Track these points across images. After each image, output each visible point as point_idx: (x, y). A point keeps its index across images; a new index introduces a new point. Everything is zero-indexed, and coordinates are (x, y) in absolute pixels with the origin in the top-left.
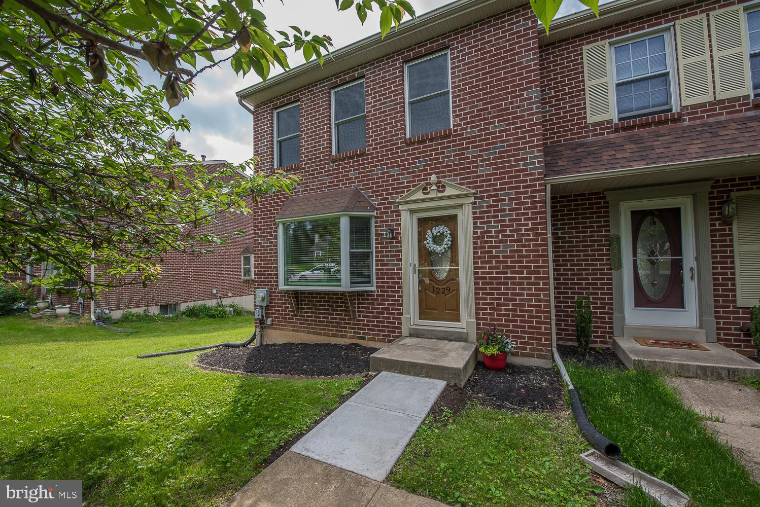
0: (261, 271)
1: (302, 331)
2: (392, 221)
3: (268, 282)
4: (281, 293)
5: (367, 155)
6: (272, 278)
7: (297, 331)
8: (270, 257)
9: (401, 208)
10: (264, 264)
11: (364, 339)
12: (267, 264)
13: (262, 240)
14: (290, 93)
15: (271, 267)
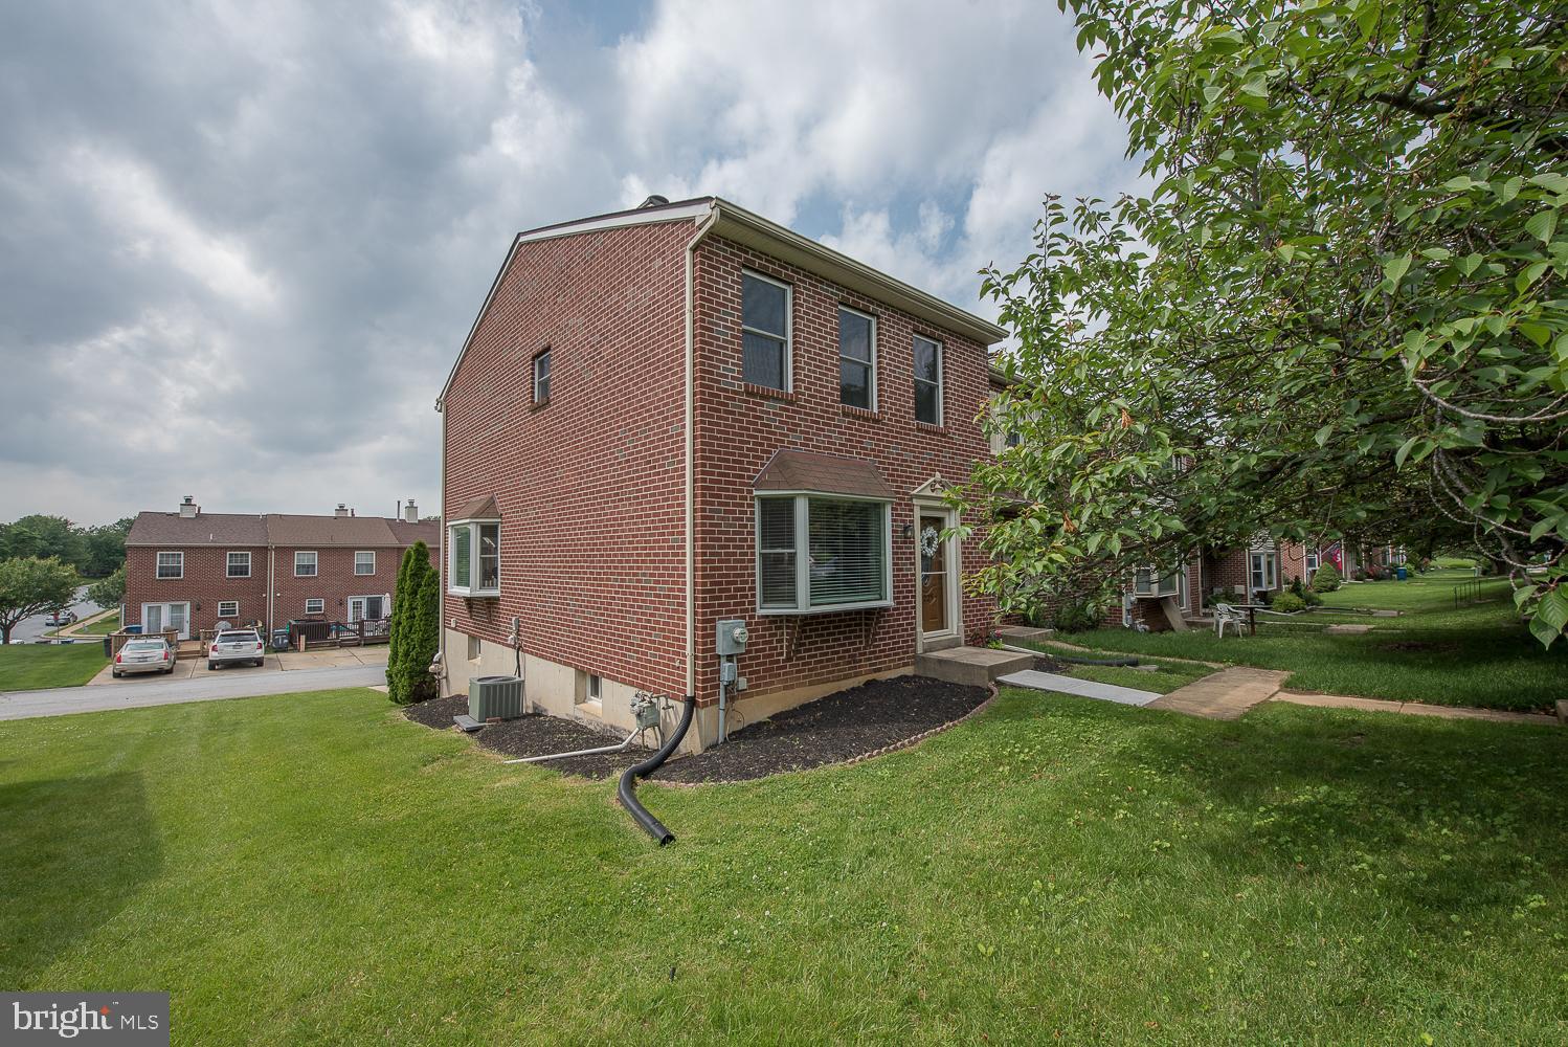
0: (720, 583)
1: (799, 685)
2: (906, 516)
3: (735, 604)
4: (764, 623)
5: (884, 424)
6: (746, 596)
7: (792, 687)
8: (741, 554)
9: (915, 501)
10: (727, 568)
11: (879, 670)
12: (735, 568)
13: (723, 519)
14: (786, 264)
15: (743, 575)
